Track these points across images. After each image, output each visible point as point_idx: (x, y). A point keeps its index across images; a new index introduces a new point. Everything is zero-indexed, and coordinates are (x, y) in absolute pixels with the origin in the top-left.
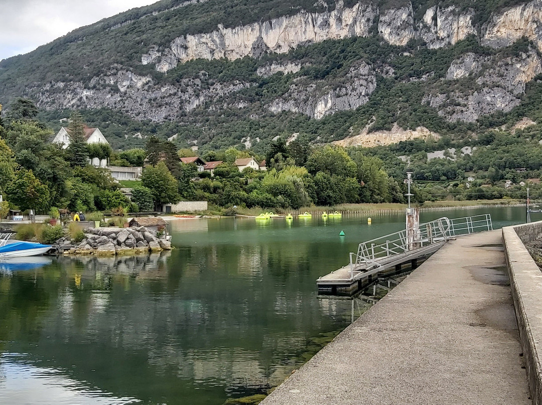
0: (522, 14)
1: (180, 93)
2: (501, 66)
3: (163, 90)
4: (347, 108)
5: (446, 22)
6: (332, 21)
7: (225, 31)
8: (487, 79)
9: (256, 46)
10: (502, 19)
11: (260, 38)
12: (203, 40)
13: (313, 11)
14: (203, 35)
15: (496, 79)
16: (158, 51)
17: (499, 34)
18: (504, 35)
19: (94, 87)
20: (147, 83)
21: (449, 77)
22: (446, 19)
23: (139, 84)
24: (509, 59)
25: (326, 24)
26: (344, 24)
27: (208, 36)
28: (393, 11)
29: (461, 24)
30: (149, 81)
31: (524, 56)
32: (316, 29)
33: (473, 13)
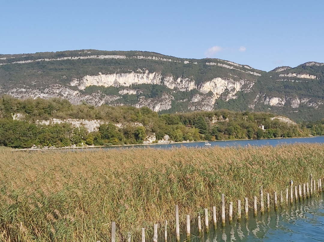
0: (210, 84)
1: (94, 99)
2: (207, 99)
3: (86, 97)
4: (165, 109)
5: (186, 83)
6: (145, 77)
7: (102, 75)
8: (205, 102)
9: (115, 82)
10: (205, 85)
11: (116, 80)
12: (95, 78)
13: (137, 72)
14: (95, 76)
15: (207, 103)
16: (77, 81)
17: (204, 89)
18: (206, 90)
19: (47, 93)
20: (77, 94)
21: (193, 101)
22: (186, 82)
23: (74, 94)
24: (209, 97)
25: (142, 78)
26: (149, 79)
27: (97, 77)
28: (169, 77)
29: (191, 84)
30: (78, 93)
31: (212, 96)
32: (139, 79)
33: (195, 82)
